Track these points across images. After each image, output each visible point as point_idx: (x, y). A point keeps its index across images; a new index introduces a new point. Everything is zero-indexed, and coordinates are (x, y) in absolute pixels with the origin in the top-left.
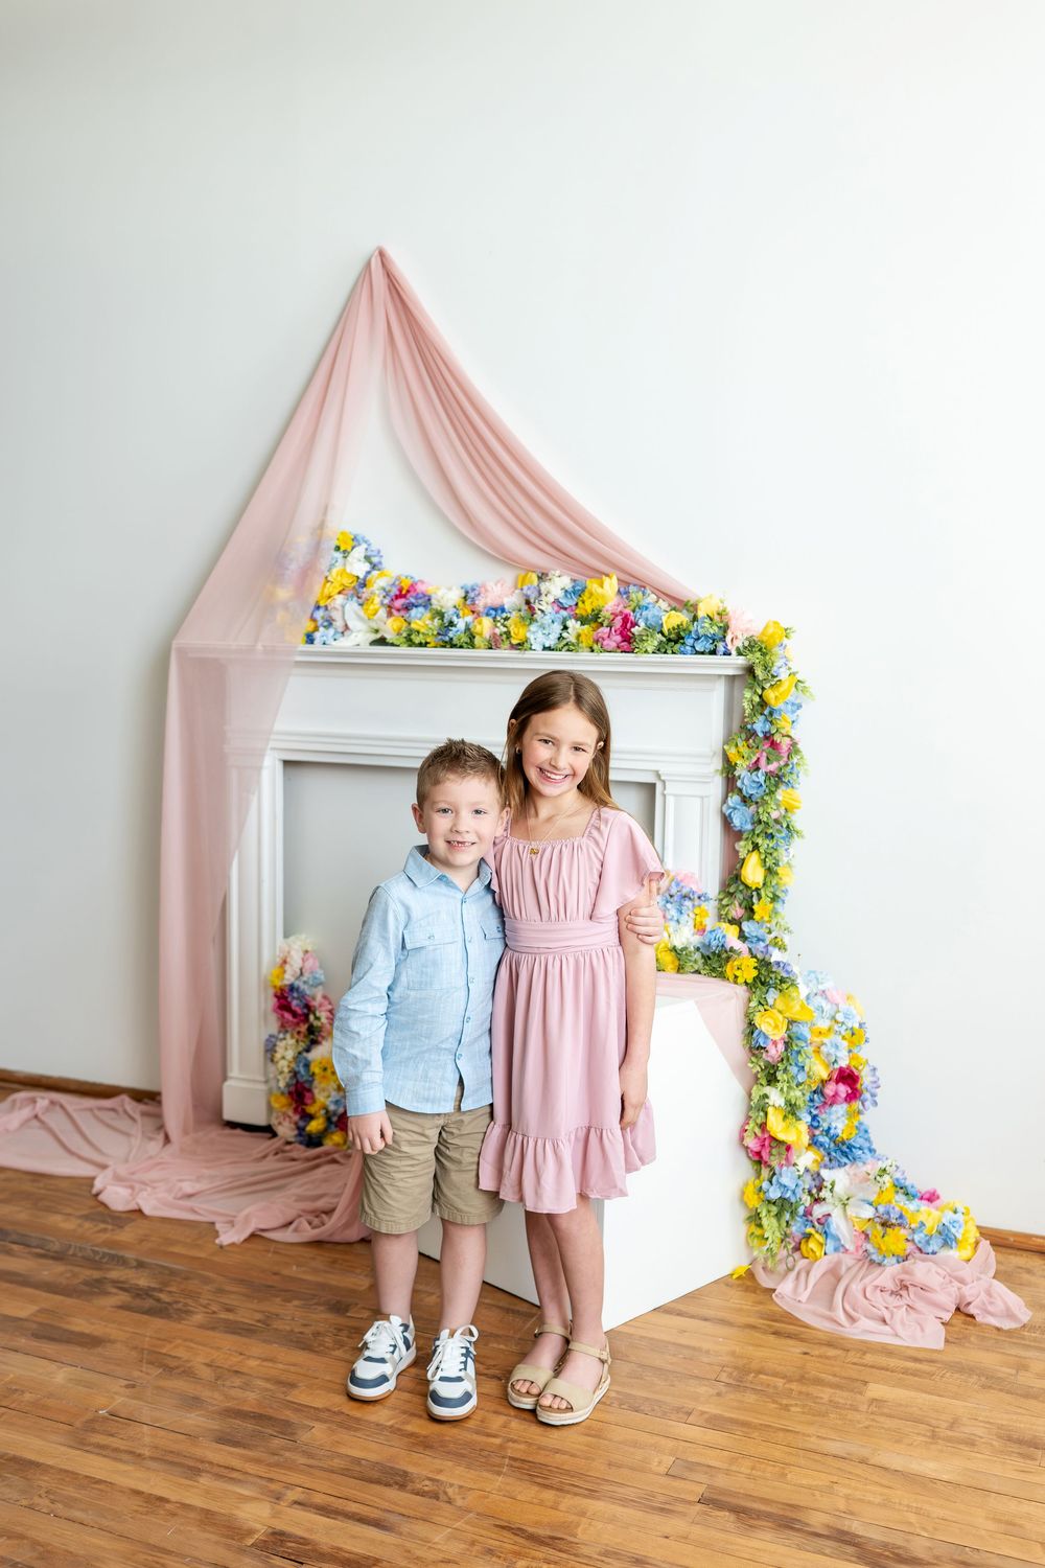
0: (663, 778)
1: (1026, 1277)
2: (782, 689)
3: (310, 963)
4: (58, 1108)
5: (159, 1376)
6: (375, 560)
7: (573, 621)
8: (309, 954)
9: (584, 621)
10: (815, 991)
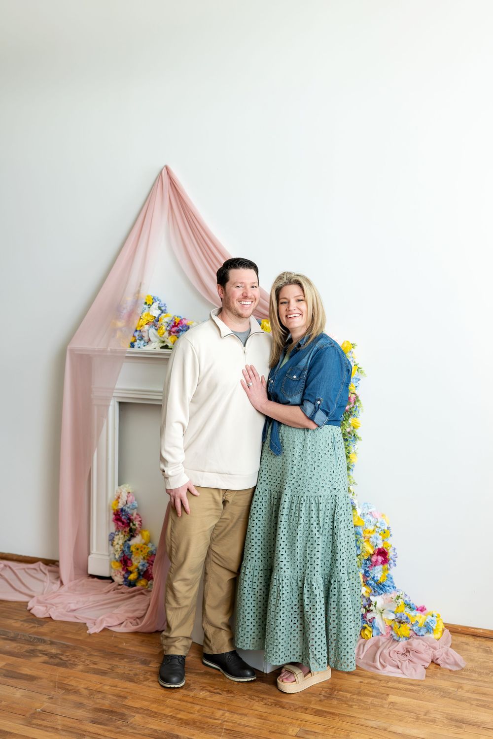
1: (465, 647)
3: (131, 498)
4: (8, 568)
5: (63, 694)
8: (130, 494)
10: (367, 512)
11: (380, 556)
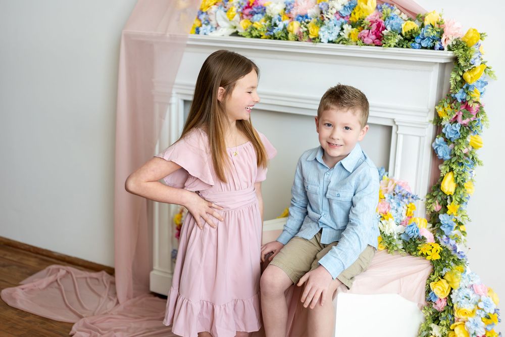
0: (397, 123)
2: (476, 73)
4: (69, 277)
7: (347, 25)
9: (353, 25)
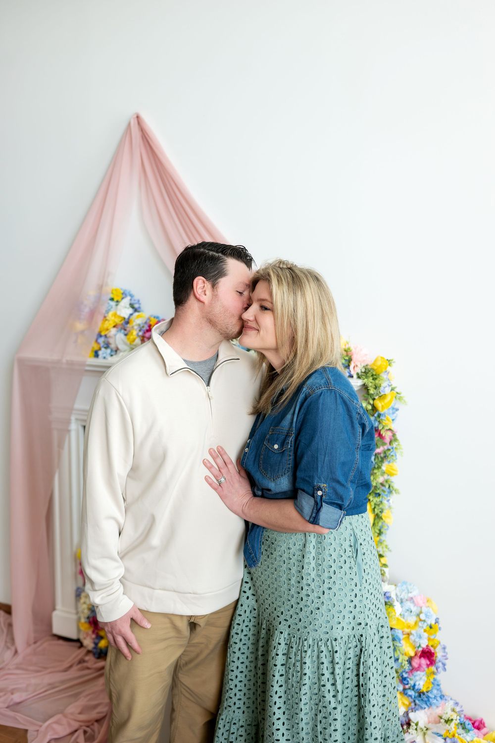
2: (386, 400)
6: (136, 306)
10: (406, 597)
11: (424, 657)
